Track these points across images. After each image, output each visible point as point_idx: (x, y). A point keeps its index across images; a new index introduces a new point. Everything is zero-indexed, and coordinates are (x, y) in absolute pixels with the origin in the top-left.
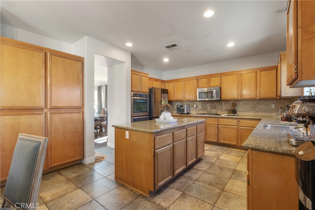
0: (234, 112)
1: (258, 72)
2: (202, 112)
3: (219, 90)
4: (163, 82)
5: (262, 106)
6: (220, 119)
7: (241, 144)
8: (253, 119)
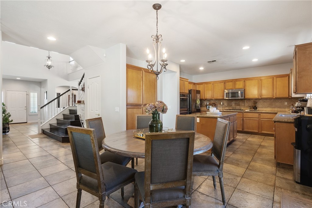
0: (255, 108)
1: (275, 78)
2: (227, 108)
3: (243, 91)
4: (194, 84)
5: (278, 104)
6: (245, 114)
7: (262, 131)
8: (271, 113)
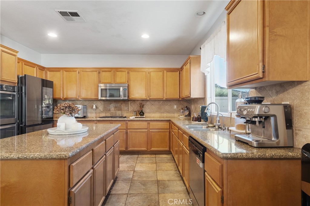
0: (142, 113)
1: (165, 72)
2: (103, 115)
3: (127, 88)
5: (167, 107)
6: (129, 123)
7: (151, 148)
8: (162, 120)
